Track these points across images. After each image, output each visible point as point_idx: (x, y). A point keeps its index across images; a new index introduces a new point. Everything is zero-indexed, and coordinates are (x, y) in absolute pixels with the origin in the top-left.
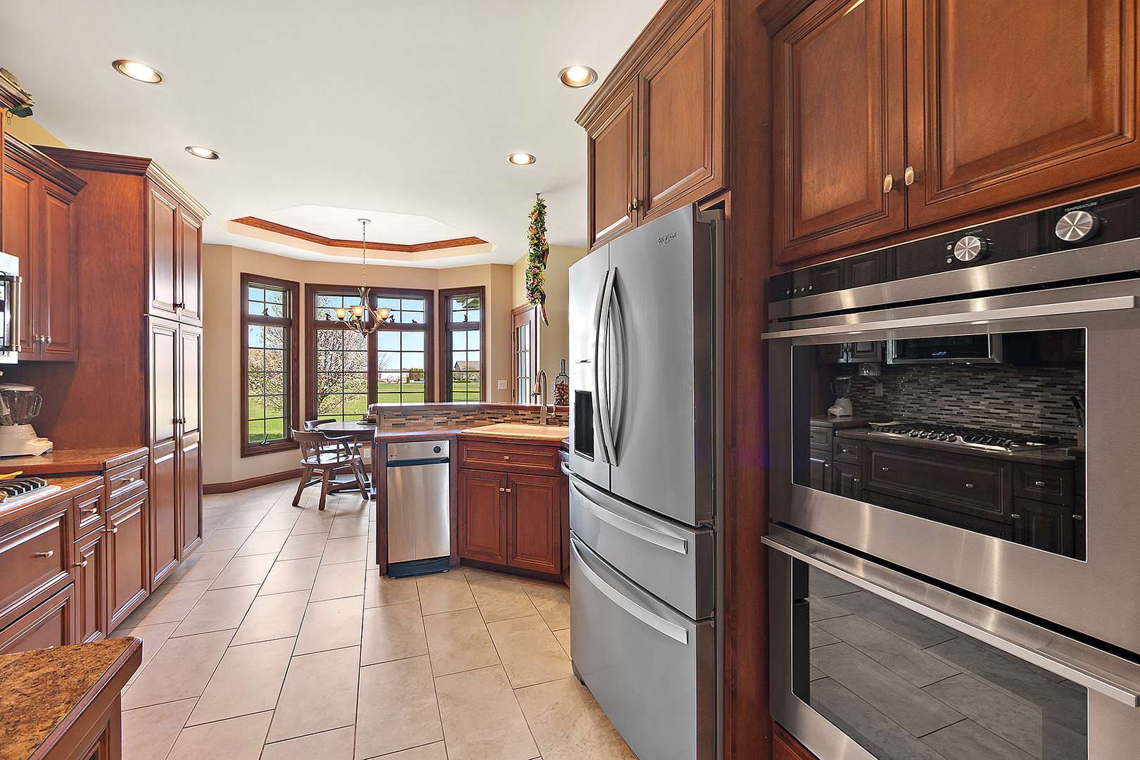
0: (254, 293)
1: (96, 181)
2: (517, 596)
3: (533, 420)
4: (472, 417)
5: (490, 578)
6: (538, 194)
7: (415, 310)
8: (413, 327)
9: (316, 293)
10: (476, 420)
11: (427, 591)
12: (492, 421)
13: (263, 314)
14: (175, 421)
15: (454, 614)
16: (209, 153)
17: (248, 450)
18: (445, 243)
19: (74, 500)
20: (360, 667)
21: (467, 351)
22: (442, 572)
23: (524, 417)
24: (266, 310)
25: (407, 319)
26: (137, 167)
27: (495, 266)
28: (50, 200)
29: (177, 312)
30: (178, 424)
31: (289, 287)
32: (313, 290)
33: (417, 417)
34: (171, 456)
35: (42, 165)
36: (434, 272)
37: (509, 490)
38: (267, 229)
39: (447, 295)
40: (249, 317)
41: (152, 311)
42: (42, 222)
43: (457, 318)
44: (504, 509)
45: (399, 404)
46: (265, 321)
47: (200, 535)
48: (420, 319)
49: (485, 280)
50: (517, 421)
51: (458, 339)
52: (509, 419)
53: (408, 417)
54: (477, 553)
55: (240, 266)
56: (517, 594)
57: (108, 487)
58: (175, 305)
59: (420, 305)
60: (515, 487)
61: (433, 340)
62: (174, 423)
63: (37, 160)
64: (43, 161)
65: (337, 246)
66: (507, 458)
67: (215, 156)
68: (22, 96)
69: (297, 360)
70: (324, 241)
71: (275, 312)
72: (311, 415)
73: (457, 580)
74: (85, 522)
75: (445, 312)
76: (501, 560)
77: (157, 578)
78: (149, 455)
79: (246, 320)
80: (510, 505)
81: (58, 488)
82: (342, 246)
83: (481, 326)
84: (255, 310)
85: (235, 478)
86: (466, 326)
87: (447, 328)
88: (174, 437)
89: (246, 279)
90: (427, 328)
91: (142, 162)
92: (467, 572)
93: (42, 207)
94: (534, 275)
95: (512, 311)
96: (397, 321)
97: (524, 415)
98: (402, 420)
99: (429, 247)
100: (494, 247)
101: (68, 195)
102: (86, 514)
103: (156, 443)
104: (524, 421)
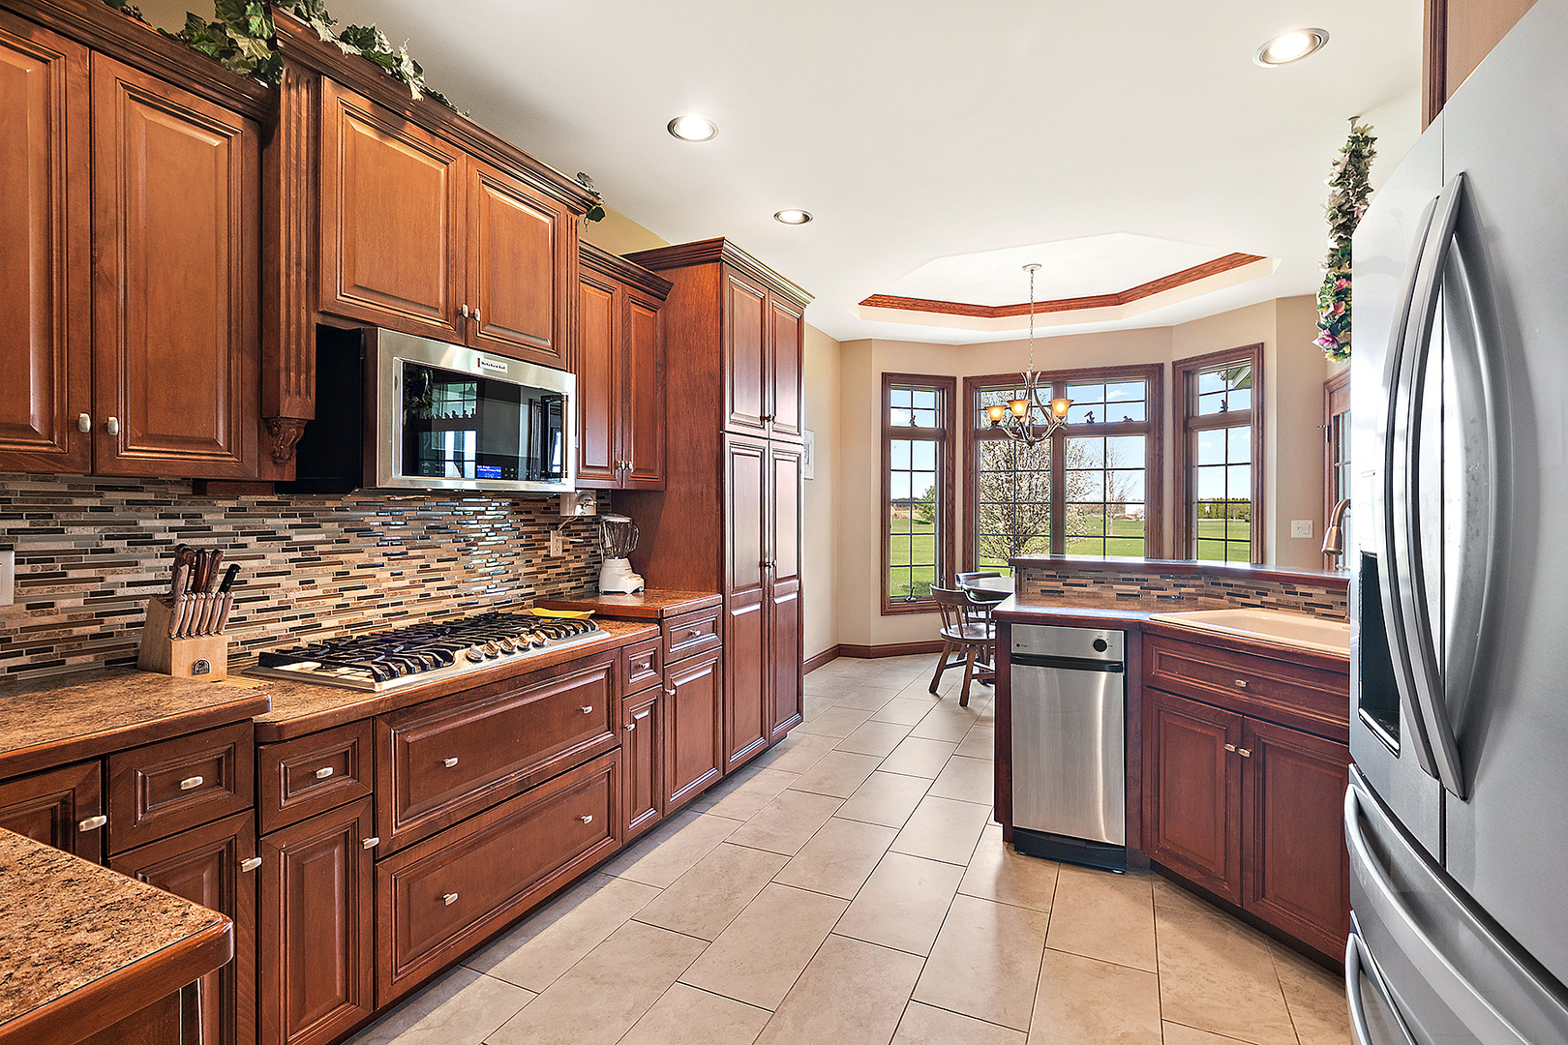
0: (899, 396)
1: (678, 277)
2: (1256, 988)
3: (1331, 607)
4: (1193, 590)
5: (1203, 920)
6: (1354, 119)
7: (1128, 400)
8: (1126, 428)
9: (978, 389)
10: (1202, 595)
11: (1070, 900)
12: (1235, 602)
13: (910, 425)
14: (762, 565)
15: (1104, 969)
16: (800, 217)
17: (888, 608)
18: (1178, 277)
19: (622, 650)
20: (910, 999)
21: (1227, 465)
22: (1110, 871)
23: (1309, 600)
24: (913, 418)
25: (1115, 416)
26: (710, 252)
27: (1283, 303)
28: (635, 308)
29: (766, 427)
30: (767, 568)
31: (943, 385)
32: (974, 384)
33: (1084, 581)
34: (758, 606)
35: (624, 271)
36: (1164, 332)
37: (1246, 753)
38: (907, 309)
39: (1187, 371)
40: (892, 431)
41: (728, 427)
42: (626, 336)
43: (1207, 407)
44: (1235, 789)
45: (1099, 559)
46: (912, 434)
47: (799, 711)
48: (1138, 414)
49: (1265, 332)
50: (1294, 607)
51: (1208, 444)
52: (1274, 600)
53: (1068, 581)
54: (1178, 858)
55: (881, 364)
56: (1259, 980)
57: (667, 638)
58: (763, 418)
59: (1138, 389)
60: (1261, 749)
61: (1161, 449)
62: (761, 566)
63: (621, 267)
64: (625, 266)
65: (1003, 316)
66: (1243, 684)
67: (807, 219)
68: (591, 198)
69: (952, 486)
70: (983, 311)
71: (927, 421)
72: (969, 565)
73: (1135, 898)
74: (636, 678)
75: (1186, 396)
76: (1226, 890)
77: (735, 758)
78: (724, 604)
79: (889, 434)
80: (1249, 783)
81: (607, 635)
82: (1010, 314)
83: (1256, 419)
84: (899, 419)
85: (874, 641)
86: (1225, 420)
87: (1189, 424)
88: (761, 585)
89: (889, 380)
90: (1151, 429)
91: (715, 244)
92: (1160, 889)
93: (626, 318)
94: (1337, 294)
95: (1325, 384)
96: (1098, 419)
97: (1311, 595)
98: (1059, 585)
99: (1150, 290)
100: (1277, 263)
101: (655, 301)
102: (639, 667)
103: (735, 590)
104: (1309, 608)
